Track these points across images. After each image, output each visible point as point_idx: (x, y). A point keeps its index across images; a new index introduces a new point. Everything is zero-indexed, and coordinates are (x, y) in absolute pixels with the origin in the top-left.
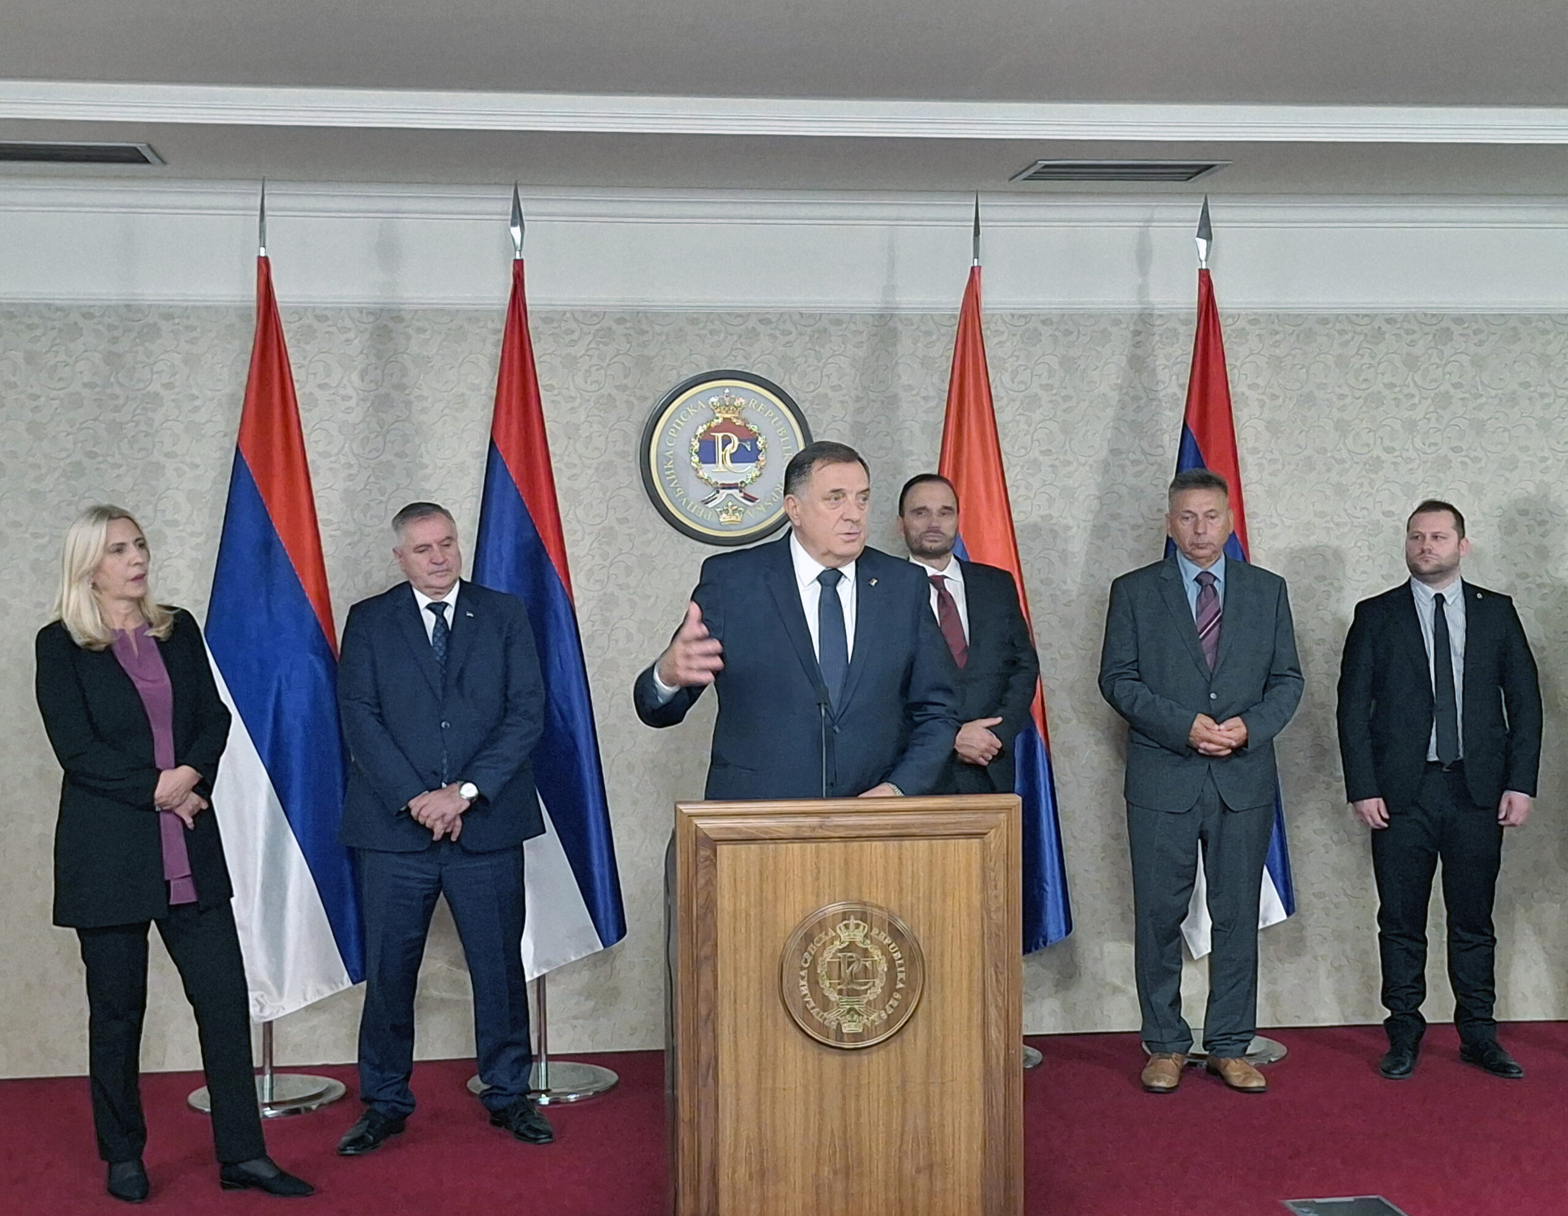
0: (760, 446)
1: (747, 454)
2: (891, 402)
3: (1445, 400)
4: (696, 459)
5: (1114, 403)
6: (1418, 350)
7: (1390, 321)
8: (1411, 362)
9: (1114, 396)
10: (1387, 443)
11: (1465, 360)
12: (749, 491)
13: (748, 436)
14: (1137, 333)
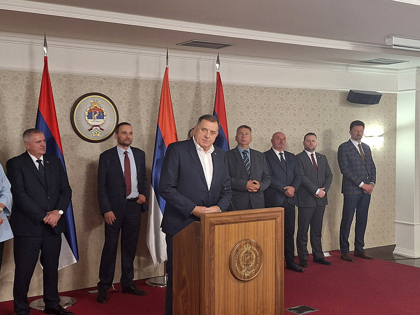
0: (105, 115)
1: (101, 116)
2: (138, 104)
3: (262, 108)
4: (87, 117)
5: (192, 106)
6: (257, 95)
7: (251, 88)
8: (255, 98)
9: (192, 104)
10: (251, 118)
11: (266, 98)
12: (101, 127)
13: (101, 112)
14: (197, 88)
